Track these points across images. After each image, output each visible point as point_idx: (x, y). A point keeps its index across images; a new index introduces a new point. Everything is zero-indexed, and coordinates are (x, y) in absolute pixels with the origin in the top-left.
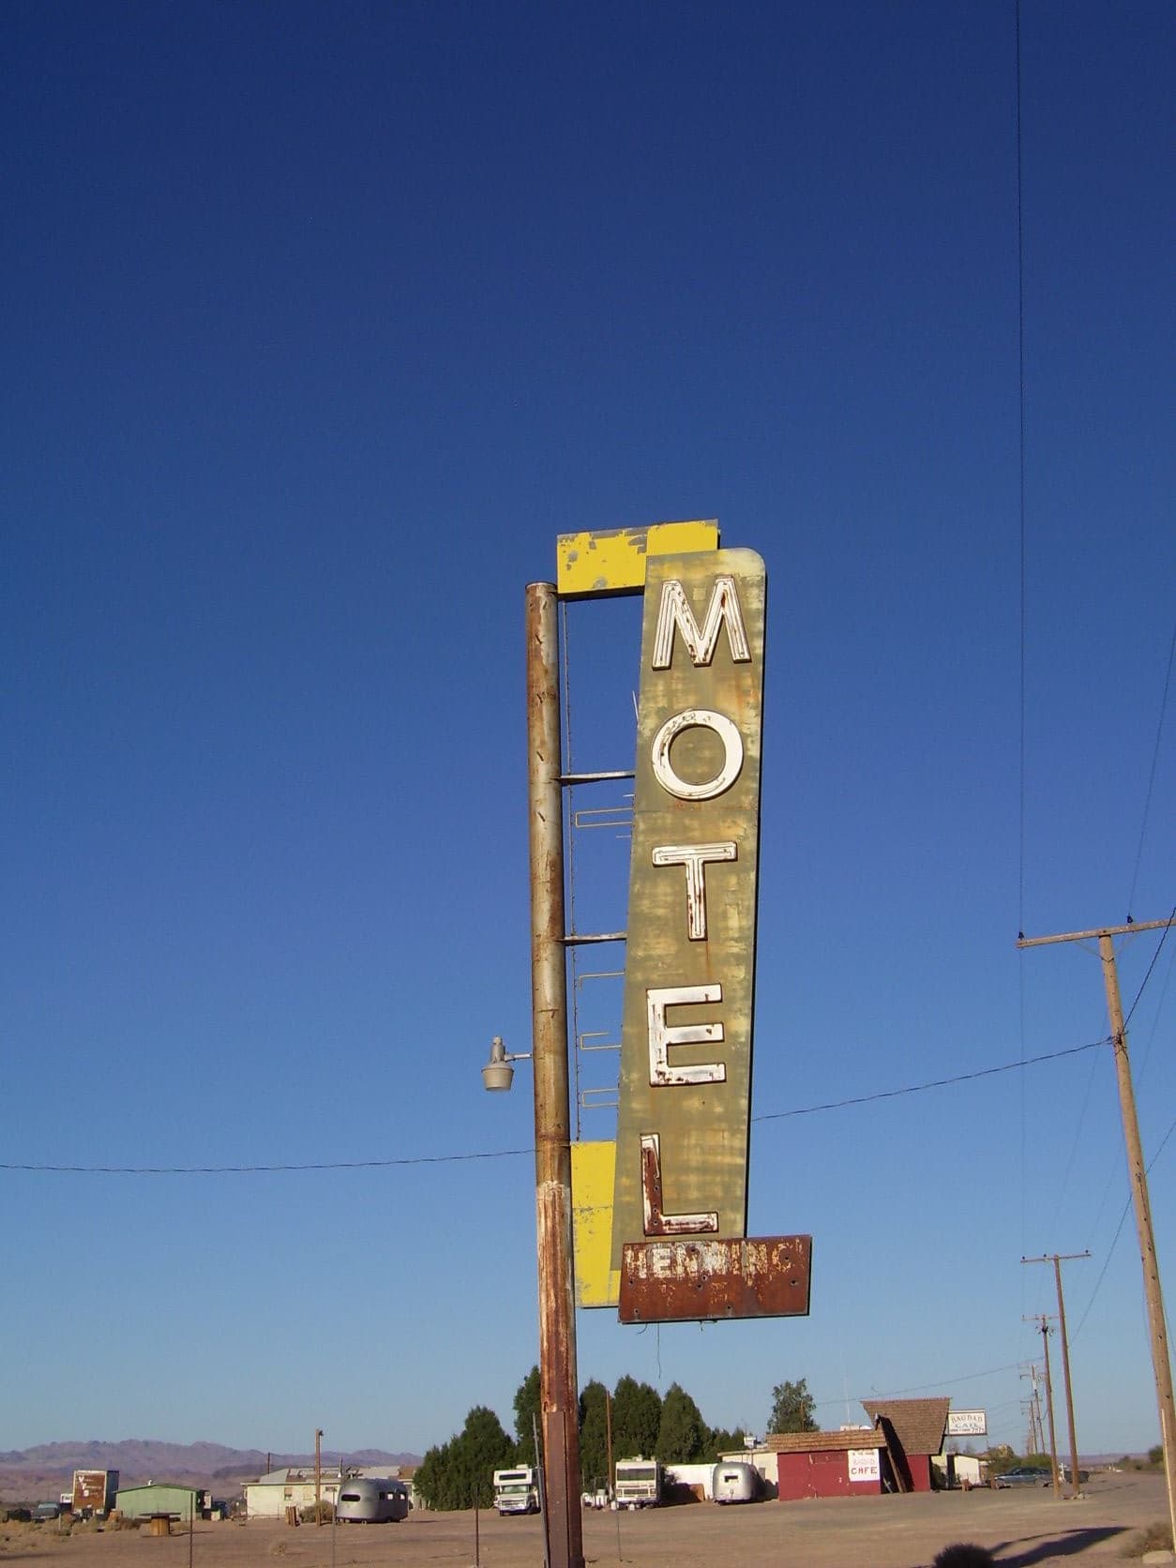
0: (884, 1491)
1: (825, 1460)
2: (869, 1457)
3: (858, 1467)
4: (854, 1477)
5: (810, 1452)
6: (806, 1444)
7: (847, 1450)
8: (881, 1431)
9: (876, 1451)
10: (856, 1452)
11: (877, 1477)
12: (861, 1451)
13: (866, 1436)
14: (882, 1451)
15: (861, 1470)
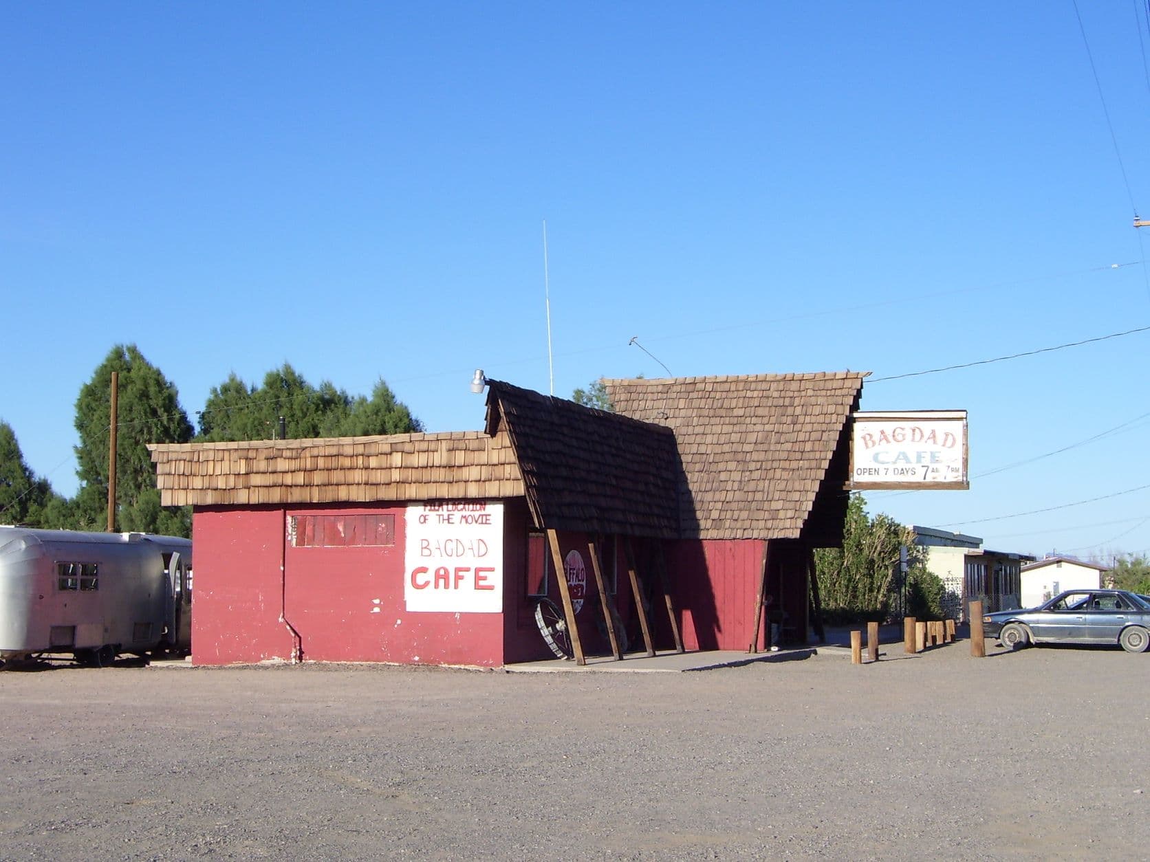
0: (514, 654)
1: (334, 537)
2: (477, 530)
3: (433, 564)
4: (417, 601)
5: (285, 507)
6: (269, 480)
7: (403, 504)
8: (504, 438)
9: (496, 512)
10: (432, 514)
11: (492, 602)
12: (445, 510)
13: (460, 458)
14: (513, 507)
15: (442, 576)
